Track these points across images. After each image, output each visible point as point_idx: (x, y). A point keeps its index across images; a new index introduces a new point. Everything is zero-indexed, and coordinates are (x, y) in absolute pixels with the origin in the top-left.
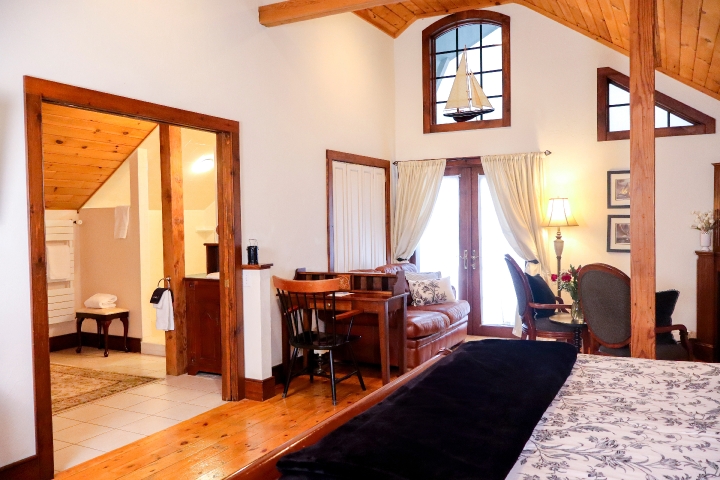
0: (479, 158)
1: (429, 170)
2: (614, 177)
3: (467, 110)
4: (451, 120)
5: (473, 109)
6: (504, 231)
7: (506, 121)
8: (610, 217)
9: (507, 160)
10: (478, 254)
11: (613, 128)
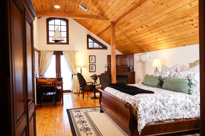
0: (62, 51)
1: (49, 53)
2: (90, 57)
3: (58, 40)
4: (54, 42)
5: (60, 40)
6: (68, 68)
7: (68, 43)
8: (90, 65)
9: (69, 52)
10: (60, 74)
11: (90, 47)
